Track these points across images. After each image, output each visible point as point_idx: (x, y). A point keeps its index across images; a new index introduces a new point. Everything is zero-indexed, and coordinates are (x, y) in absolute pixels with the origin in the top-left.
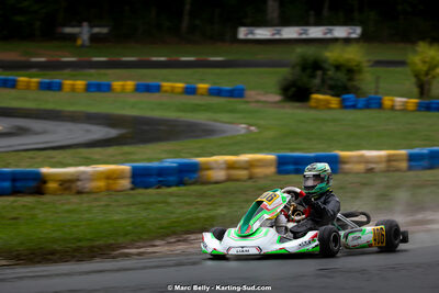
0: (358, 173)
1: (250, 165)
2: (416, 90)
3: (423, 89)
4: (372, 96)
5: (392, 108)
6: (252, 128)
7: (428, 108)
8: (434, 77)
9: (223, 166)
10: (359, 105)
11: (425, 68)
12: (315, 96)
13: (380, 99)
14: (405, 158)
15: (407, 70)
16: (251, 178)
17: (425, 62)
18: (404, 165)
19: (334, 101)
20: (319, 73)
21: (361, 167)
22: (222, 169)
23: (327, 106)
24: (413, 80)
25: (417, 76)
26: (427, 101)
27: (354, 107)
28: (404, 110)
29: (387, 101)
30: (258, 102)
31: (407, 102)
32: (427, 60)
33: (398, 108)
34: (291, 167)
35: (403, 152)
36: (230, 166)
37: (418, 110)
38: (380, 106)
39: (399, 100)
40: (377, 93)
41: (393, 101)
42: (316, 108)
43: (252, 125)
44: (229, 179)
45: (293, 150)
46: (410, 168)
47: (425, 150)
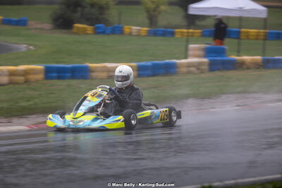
0: (102, 79)
1: (26, 73)
2: (147, 21)
3: (152, 20)
4: (116, 25)
5: (130, 34)
6: (31, 47)
7: (155, 34)
8: (159, 13)
9: (7, 73)
10: (108, 32)
11: (153, 6)
12: (76, 25)
13: (122, 27)
14: (135, 68)
15: (141, 8)
16: (27, 81)
17: (153, 2)
18: (135, 73)
19: (89, 29)
20: (79, 9)
21: (104, 75)
22: (5, 76)
23: (84, 32)
24: (145, 14)
25: (148, 11)
26: (154, 29)
27: (103, 33)
28: (138, 35)
29: (127, 29)
30: (36, 29)
31: (141, 30)
33: (134, 34)
34: (55, 75)
35: (134, 64)
36: (12, 74)
37: (148, 36)
38: (121, 32)
39: (134, 28)
40: (119, 24)
41: (130, 29)
42: (77, 33)
43: (30, 45)
44: (11, 83)
45: (58, 63)
46: (139, 76)
47: (149, 64)
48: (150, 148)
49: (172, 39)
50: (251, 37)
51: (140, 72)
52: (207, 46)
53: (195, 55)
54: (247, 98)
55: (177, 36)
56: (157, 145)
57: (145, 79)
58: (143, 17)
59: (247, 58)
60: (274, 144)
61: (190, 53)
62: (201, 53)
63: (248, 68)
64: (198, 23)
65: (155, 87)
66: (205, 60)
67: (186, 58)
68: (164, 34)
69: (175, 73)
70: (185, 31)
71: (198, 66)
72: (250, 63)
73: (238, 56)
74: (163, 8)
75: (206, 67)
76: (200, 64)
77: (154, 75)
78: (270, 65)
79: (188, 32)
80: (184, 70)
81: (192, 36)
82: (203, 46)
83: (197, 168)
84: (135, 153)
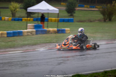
2: (11, 15)
3: (13, 15)
5: (5, 20)
7: (15, 20)
8: (16, 12)
11: (14, 9)
13: (1, 17)
14: (6, 34)
15: (9, 10)
17: (14, 7)
18: (6, 36)
24: (11, 12)
25: (12, 11)
26: (14, 18)
28: (8, 20)
29: (3, 18)
31: (8, 18)
32: (15, 7)
33: (6, 20)
35: (5, 32)
37: (12, 21)
39: (6, 18)
47: (12, 32)
48: (10, 65)
49: (21, 22)
50: (53, 21)
51: (8, 35)
52: (35, 24)
53: (30, 28)
54: (51, 45)
55: (23, 21)
56: (12, 64)
57: (10, 38)
58: (10, 13)
59: (51, 29)
60: (60, 63)
61: (28, 27)
62: (33, 27)
63: (51, 33)
64: (32, 16)
65: (14, 41)
66: (34, 30)
67: (26, 29)
68: (18, 20)
69: (22, 35)
70: (26, 19)
71: (31, 32)
72: (52, 31)
73: (47, 28)
74: (17, 9)
75: (34, 33)
76: (32, 32)
77: (13, 36)
78: (60, 32)
79: (27, 19)
80: (26, 34)
81: (29, 21)
82: (33, 24)
83: (28, 73)
84: (3, 67)
